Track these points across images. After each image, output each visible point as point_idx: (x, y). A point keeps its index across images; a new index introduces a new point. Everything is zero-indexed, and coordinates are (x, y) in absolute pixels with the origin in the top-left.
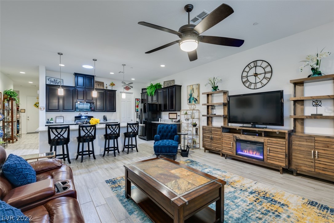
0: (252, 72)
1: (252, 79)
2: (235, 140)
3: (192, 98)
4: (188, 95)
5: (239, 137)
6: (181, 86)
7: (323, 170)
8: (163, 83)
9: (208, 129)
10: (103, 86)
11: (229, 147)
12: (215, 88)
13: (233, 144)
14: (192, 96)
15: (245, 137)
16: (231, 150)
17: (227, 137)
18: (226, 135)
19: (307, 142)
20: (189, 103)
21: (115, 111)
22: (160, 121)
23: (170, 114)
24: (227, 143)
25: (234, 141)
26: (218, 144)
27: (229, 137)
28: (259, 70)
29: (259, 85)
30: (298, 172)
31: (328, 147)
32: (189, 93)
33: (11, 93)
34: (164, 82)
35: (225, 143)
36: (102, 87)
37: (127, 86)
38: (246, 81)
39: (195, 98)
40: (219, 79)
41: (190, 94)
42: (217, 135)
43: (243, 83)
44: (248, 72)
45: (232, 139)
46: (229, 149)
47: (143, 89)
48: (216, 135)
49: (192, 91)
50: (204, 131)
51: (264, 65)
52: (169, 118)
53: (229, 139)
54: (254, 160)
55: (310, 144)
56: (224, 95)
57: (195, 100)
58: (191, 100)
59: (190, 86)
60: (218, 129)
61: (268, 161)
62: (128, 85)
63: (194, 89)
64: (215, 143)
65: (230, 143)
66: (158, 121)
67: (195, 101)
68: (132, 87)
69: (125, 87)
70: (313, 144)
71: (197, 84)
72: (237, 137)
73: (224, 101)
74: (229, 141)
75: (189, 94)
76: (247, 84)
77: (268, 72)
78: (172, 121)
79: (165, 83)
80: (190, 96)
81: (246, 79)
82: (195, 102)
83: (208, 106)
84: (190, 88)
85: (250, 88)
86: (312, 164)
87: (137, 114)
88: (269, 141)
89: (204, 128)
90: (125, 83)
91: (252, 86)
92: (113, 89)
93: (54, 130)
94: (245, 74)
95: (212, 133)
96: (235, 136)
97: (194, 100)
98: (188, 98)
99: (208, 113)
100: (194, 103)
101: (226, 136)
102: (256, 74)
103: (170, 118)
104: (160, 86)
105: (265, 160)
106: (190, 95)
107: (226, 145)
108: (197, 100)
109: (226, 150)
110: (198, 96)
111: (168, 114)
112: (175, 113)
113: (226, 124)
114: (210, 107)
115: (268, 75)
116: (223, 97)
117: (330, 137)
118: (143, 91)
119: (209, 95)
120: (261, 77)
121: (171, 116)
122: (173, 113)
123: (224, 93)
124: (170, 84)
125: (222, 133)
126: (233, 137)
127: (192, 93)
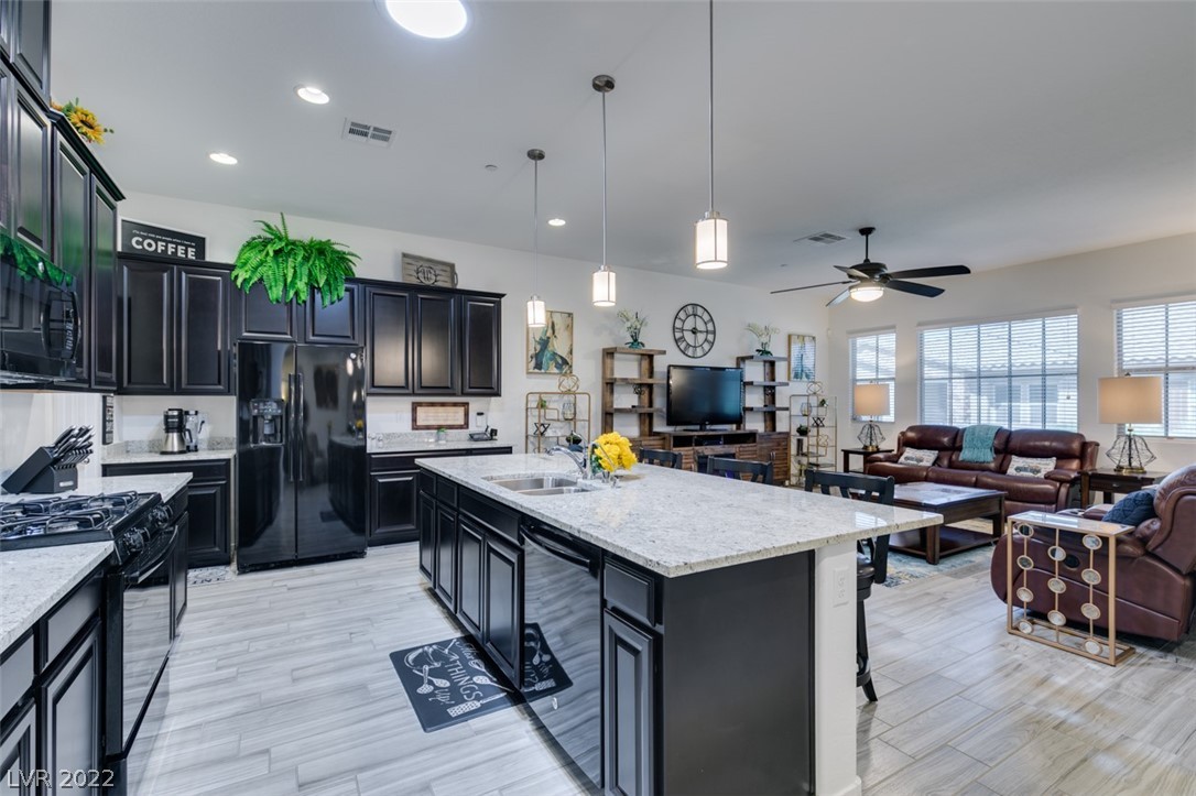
0: (690, 323)
1: (689, 337)
2: (697, 458)
3: (547, 354)
4: (532, 340)
5: (702, 451)
14: (550, 348)
15: (711, 449)
19: (766, 442)
20: (536, 371)
23: (419, 409)
28: (700, 326)
29: (699, 352)
31: (779, 445)
32: (539, 333)
38: (681, 339)
39: (561, 357)
41: (541, 339)
43: (676, 341)
45: (691, 458)
47: (130, 230)
49: (550, 331)
51: (706, 317)
52: (417, 428)
53: (686, 458)
56: (641, 359)
57: (560, 361)
58: (544, 360)
63: (556, 327)
67: (561, 366)
70: (770, 445)
71: (568, 314)
73: (641, 375)
74: (686, 463)
75: (537, 340)
76: (683, 346)
77: (711, 333)
79: (407, 261)
80: (538, 348)
81: (681, 335)
82: (559, 367)
85: (686, 355)
88: (740, 449)
91: (690, 352)
94: (678, 324)
96: (697, 451)
97: (557, 363)
98: (532, 352)
99: (605, 404)
100: (556, 371)
102: (694, 333)
103: (420, 422)
106: (539, 343)
108: (565, 362)
110: (571, 352)
111: (409, 407)
112: (455, 404)
113: (647, 429)
114: (610, 385)
115: (710, 337)
116: (640, 365)
117: (780, 433)
118: (138, 243)
119: (609, 354)
120: (701, 337)
121: (426, 416)
122: (443, 404)
123: (642, 355)
124: (433, 278)
125: (674, 449)
126: (694, 452)
127: (549, 338)
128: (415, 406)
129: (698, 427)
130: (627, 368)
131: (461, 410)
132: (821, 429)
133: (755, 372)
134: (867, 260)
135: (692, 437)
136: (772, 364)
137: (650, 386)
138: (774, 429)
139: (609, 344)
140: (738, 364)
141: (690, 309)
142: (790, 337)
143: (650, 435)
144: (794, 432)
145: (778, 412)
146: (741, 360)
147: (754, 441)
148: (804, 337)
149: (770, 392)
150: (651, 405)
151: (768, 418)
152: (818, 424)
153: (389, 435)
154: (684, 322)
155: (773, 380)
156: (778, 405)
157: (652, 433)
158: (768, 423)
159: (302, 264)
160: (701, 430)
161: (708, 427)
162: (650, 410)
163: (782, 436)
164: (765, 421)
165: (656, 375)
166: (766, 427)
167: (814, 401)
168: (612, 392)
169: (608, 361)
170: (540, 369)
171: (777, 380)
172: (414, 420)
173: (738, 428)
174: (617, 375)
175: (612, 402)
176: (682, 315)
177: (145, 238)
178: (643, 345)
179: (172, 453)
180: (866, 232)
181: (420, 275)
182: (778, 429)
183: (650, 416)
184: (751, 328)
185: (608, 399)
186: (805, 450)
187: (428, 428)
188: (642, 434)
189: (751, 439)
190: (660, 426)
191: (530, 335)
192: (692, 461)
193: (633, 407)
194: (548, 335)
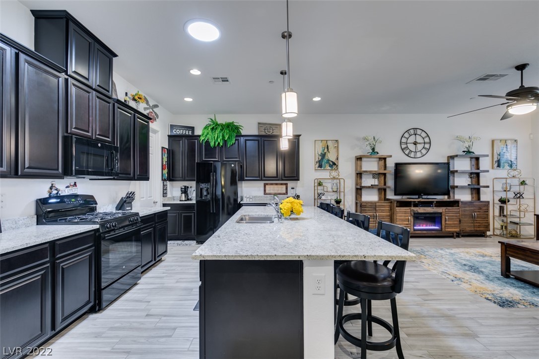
0: (412, 139)
1: (412, 147)
2: (413, 214)
3: (325, 161)
4: (317, 154)
5: (417, 210)
7: (479, 228)
9: (370, 206)
11: (405, 224)
13: (410, 219)
14: (326, 158)
15: (424, 209)
17: (404, 212)
18: (401, 210)
19: (469, 207)
20: (319, 168)
21: (148, 179)
24: (402, 220)
28: (419, 139)
29: (419, 155)
30: (462, 234)
31: (480, 209)
32: (320, 151)
35: (400, 219)
37: (151, 111)
38: (405, 148)
39: (332, 162)
41: (321, 153)
42: (383, 212)
43: (403, 150)
45: (408, 214)
47: (173, 127)
49: (326, 150)
50: (363, 209)
51: (424, 135)
53: (405, 214)
54: (433, 232)
55: (471, 208)
57: (331, 164)
58: (323, 163)
59: (322, 141)
61: (446, 230)
63: (329, 148)
65: (407, 219)
68: (157, 116)
70: (473, 208)
71: (336, 141)
72: (415, 210)
73: (379, 169)
74: (405, 216)
76: (407, 152)
77: (427, 143)
79: (260, 125)
80: (320, 158)
81: (406, 146)
82: (331, 166)
83: (357, 174)
84: (321, 144)
85: (410, 157)
86: (472, 224)
87: (164, 186)
88: (447, 210)
90: (148, 102)
91: (412, 155)
92: (141, 111)
94: (404, 140)
95: (376, 210)
96: (413, 210)
98: (317, 160)
99: (357, 184)
100: (329, 168)
101: (400, 212)
102: (415, 144)
103: (267, 192)
104: (236, 128)
105: (443, 230)
106: (320, 156)
108: (334, 164)
110: (337, 159)
111: (263, 185)
112: (282, 184)
113: (383, 197)
114: (359, 175)
115: (427, 146)
116: (378, 163)
117: (482, 202)
118: (175, 131)
119: (359, 159)
120: (420, 147)
121: (270, 189)
122: (276, 184)
123: (380, 158)
124: (272, 131)
125: (397, 208)
126: (411, 211)
127: (325, 153)
128: (265, 185)
129: (417, 197)
130: (371, 165)
131: (285, 186)
132: (521, 200)
133: (463, 165)
134: (522, 86)
135: (411, 202)
136: (477, 159)
137: (385, 175)
138: (479, 199)
139: (359, 153)
140: (448, 160)
141: (412, 132)
142: (493, 141)
143: (385, 200)
144: (497, 201)
145: (481, 189)
146: (452, 157)
147: (458, 206)
148: (506, 141)
149: (476, 176)
150: (385, 184)
151: (474, 192)
152: (519, 196)
153: (255, 196)
154: (408, 139)
155: (478, 169)
156: (481, 184)
157: (386, 199)
158: (474, 195)
159: (220, 132)
160: (419, 198)
161: (424, 197)
162: (384, 187)
163: (484, 204)
164: (472, 194)
165: (387, 168)
166: (472, 198)
167: (516, 182)
168: (361, 178)
169: (359, 162)
170: (321, 168)
171: (481, 169)
172: (265, 191)
173: (449, 197)
174: (364, 169)
175: (361, 183)
176: (406, 135)
177: (177, 129)
178: (378, 153)
179: (183, 201)
180: (521, 68)
181: (266, 131)
182: (482, 199)
183: (385, 190)
184: (459, 139)
185: (359, 181)
186: (505, 213)
187: (270, 194)
188: (380, 199)
189: (457, 205)
190: (391, 196)
191: (316, 152)
192: (410, 215)
193: (372, 185)
194: (325, 151)
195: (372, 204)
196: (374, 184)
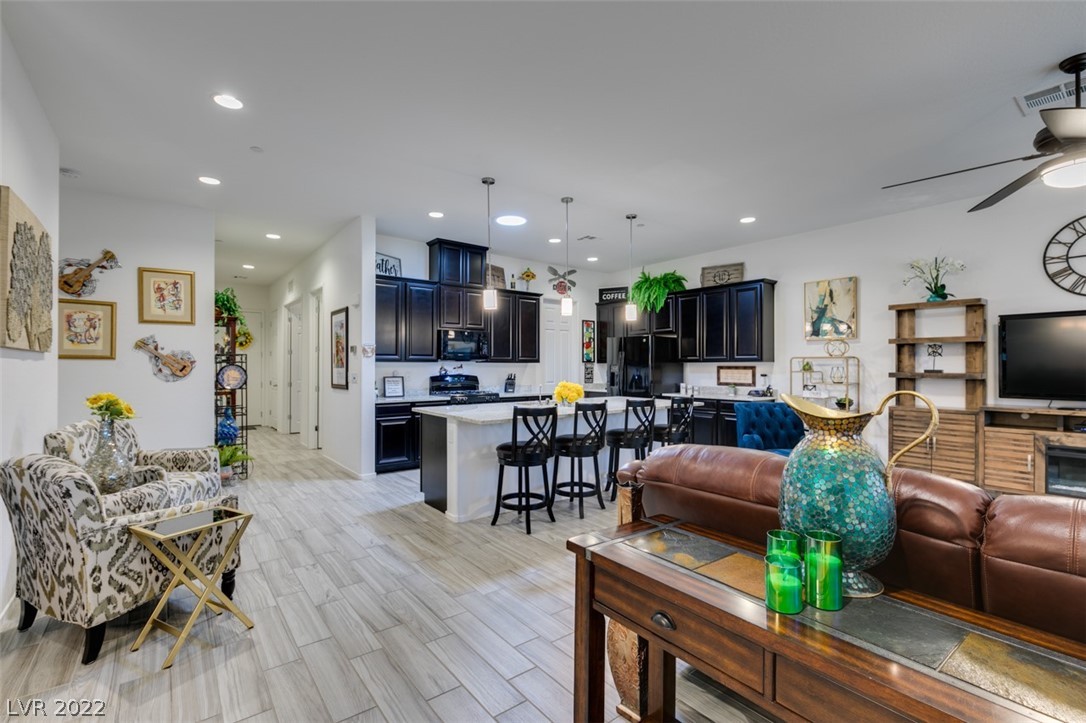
2: (1043, 448)
3: (826, 321)
5: (1058, 440)
6: (776, 282)
8: (700, 272)
9: (916, 417)
10: (504, 281)
11: (1015, 472)
12: (939, 293)
13: (1033, 460)
14: (828, 314)
16: (1023, 478)
17: (1009, 439)
18: (1001, 434)
21: (538, 361)
22: (683, 391)
23: (721, 371)
24: (1008, 460)
25: (1040, 451)
26: (958, 462)
27: (1015, 440)
32: (814, 304)
33: (228, 302)
34: (704, 269)
35: (999, 457)
36: (501, 284)
37: (562, 280)
38: (1064, 270)
39: (841, 322)
40: (958, 262)
41: (818, 308)
42: (955, 436)
43: (1052, 277)
44: (1072, 244)
45: (1027, 446)
46: (1015, 478)
47: (602, 292)
48: (952, 433)
49: (827, 300)
50: (895, 423)
52: (720, 384)
53: (1015, 445)
56: (967, 311)
57: (840, 326)
58: (822, 326)
60: (960, 417)
62: (564, 277)
63: (835, 294)
64: (944, 458)
65: (1022, 459)
66: (678, 391)
68: (574, 284)
69: (556, 283)
71: (850, 279)
72: (1051, 438)
73: (968, 332)
74: (1015, 451)
75: (814, 308)
76: (1068, 282)
78: (735, 393)
79: (706, 271)
80: (815, 316)
81: (1064, 265)
82: (839, 331)
83: (900, 348)
85: (1079, 294)
87: (587, 369)
89: (895, 413)
90: (554, 272)
92: (531, 291)
93: (530, 419)
94: (1057, 250)
96: (1042, 437)
97: (837, 329)
98: (809, 321)
99: (899, 368)
100: (835, 335)
101: (1000, 438)
103: (722, 381)
104: (678, 280)
106: (816, 312)
107: (1001, 466)
108: (847, 327)
109: (1001, 480)
111: (716, 370)
112: (745, 368)
113: (978, 401)
114: (905, 347)
116: (966, 318)
118: (605, 297)
119: (906, 311)
121: (726, 376)
122: (737, 368)
123: (969, 306)
124: (727, 277)
125: (986, 428)
126: (1035, 439)
127: (826, 306)
128: (720, 368)
131: (750, 372)
137: (981, 344)
139: (902, 299)
150: (984, 369)
153: (705, 388)
154: (1068, 245)
168: (913, 355)
169: (906, 319)
170: (818, 335)
172: (719, 378)
174: (921, 334)
176: (1066, 237)
177: (607, 294)
178: (955, 296)
181: (717, 278)
183: (984, 384)
185: (906, 362)
187: (727, 384)
188: (969, 404)
190: (993, 398)
191: (808, 306)
192: (1032, 450)
193: (926, 371)
194: (826, 302)
195: (920, 414)
196: (932, 369)
